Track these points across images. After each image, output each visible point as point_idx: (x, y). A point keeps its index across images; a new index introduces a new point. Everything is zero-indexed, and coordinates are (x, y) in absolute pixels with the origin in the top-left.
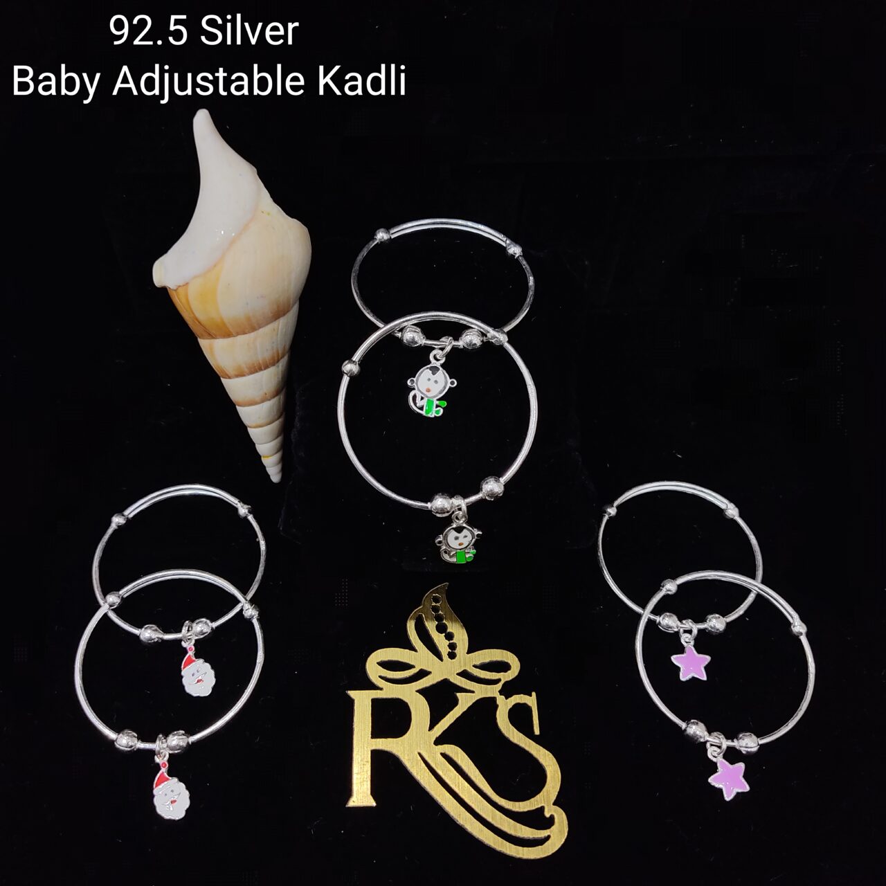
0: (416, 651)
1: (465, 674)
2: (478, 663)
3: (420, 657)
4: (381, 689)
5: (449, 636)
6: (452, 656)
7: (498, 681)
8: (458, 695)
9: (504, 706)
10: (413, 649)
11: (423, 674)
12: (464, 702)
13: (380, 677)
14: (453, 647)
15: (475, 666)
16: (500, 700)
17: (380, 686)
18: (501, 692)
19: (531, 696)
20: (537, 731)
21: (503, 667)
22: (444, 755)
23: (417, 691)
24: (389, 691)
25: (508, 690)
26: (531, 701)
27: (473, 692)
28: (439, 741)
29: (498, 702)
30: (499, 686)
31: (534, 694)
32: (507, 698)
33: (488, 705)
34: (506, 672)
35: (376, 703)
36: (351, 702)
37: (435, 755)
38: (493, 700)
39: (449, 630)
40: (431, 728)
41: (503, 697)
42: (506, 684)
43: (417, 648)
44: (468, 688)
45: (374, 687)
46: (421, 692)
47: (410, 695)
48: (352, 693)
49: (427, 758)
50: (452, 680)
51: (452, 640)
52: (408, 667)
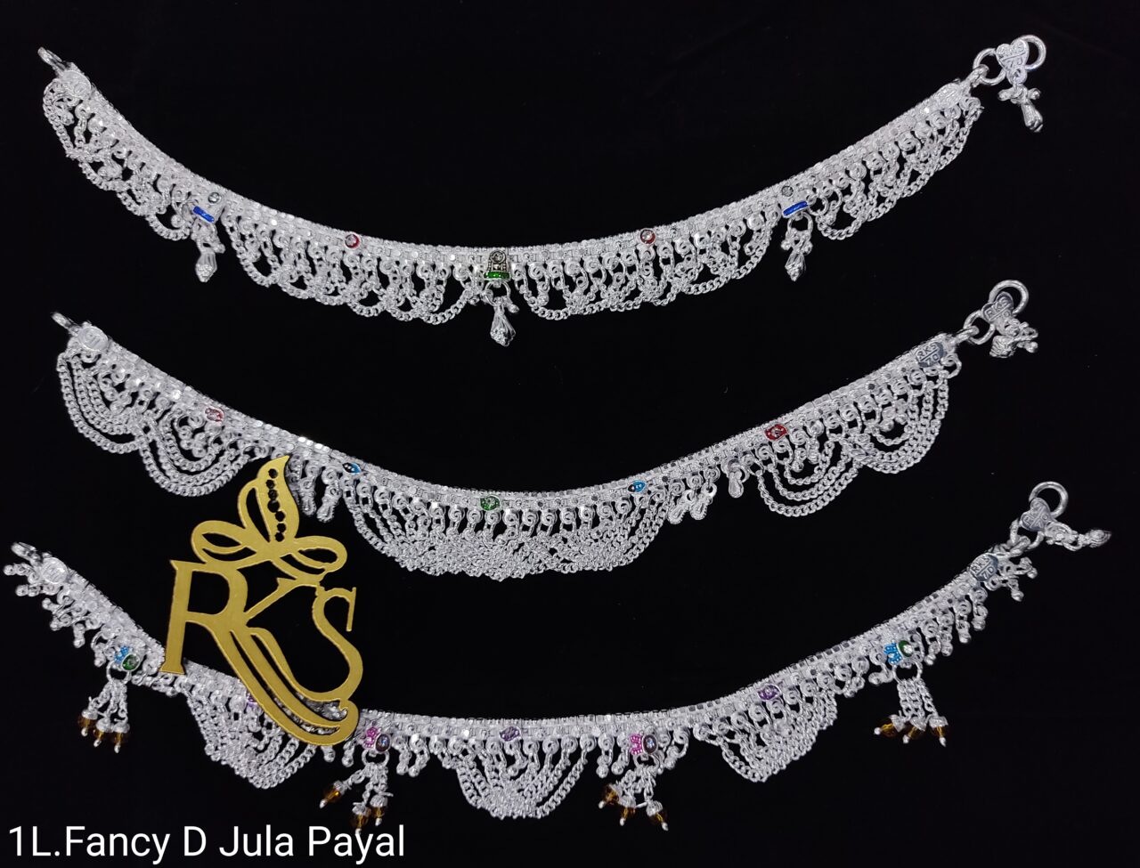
0: (244, 527)
1: (289, 559)
2: (304, 549)
3: (246, 535)
4: (204, 563)
5: (280, 516)
6: (279, 537)
7: (322, 570)
8: (278, 579)
9: (323, 596)
10: (240, 524)
11: (247, 553)
12: (284, 588)
13: (204, 550)
14: (282, 528)
15: (301, 552)
16: (320, 591)
17: (204, 560)
18: (322, 583)
19: (351, 590)
20: (349, 629)
21: (328, 556)
22: (255, 638)
23: (239, 570)
24: (212, 567)
25: (329, 582)
26: (349, 596)
27: (294, 579)
28: (251, 624)
29: (317, 594)
30: (321, 577)
31: (354, 589)
32: (326, 590)
33: (306, 594)
34: (331, 562)
35: (197, 576)
36: (172, 573)
37: (246, 635)
38: (314, 589)
39: (279, 510)
40: (246, 609)
41: (323, 588)
42: (329, 575)
43: (245, 525)
44: (290, 574)
45: (198, 560)
46: (243, 571)
47: (232, 573)
48: (174, 563)
49: (237, 639)
50: (274, 564)
51: (281, 520)
52: (234, 543)
